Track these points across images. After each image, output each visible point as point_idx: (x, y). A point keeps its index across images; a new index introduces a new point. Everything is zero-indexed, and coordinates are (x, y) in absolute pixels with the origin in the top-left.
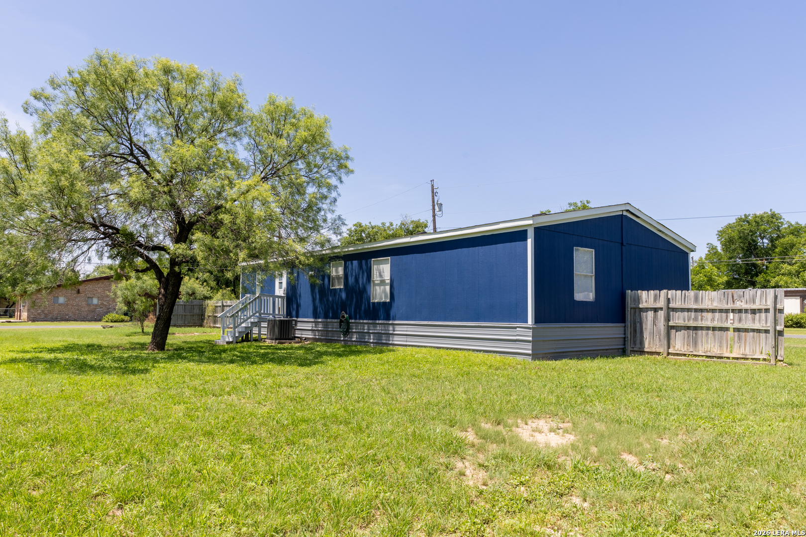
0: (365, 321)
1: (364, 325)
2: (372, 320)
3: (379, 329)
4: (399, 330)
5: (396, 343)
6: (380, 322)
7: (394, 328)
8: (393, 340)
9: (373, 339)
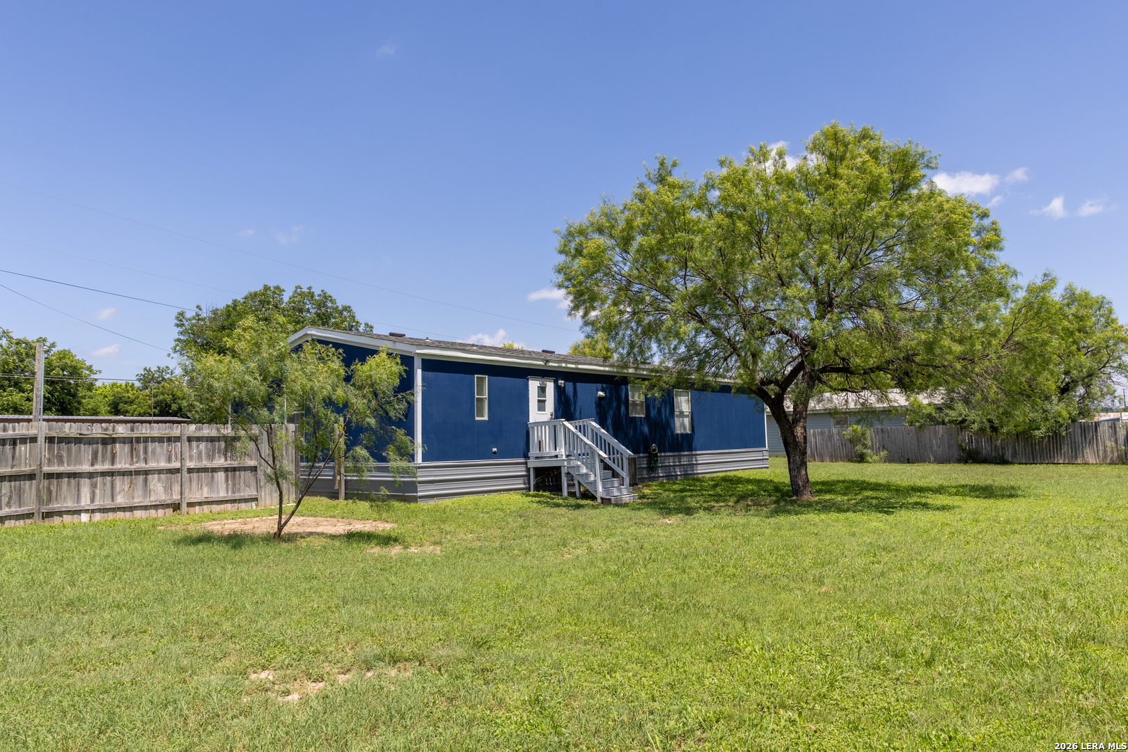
0: (668, 454)
1: (668, 459)
2: (678, 452)
3: (684, 461)
4: (701, 459)
5: (699, 471)
6: (686, 453)
7: (696, 458)
8: (696, 470)
9: (680, 472)
